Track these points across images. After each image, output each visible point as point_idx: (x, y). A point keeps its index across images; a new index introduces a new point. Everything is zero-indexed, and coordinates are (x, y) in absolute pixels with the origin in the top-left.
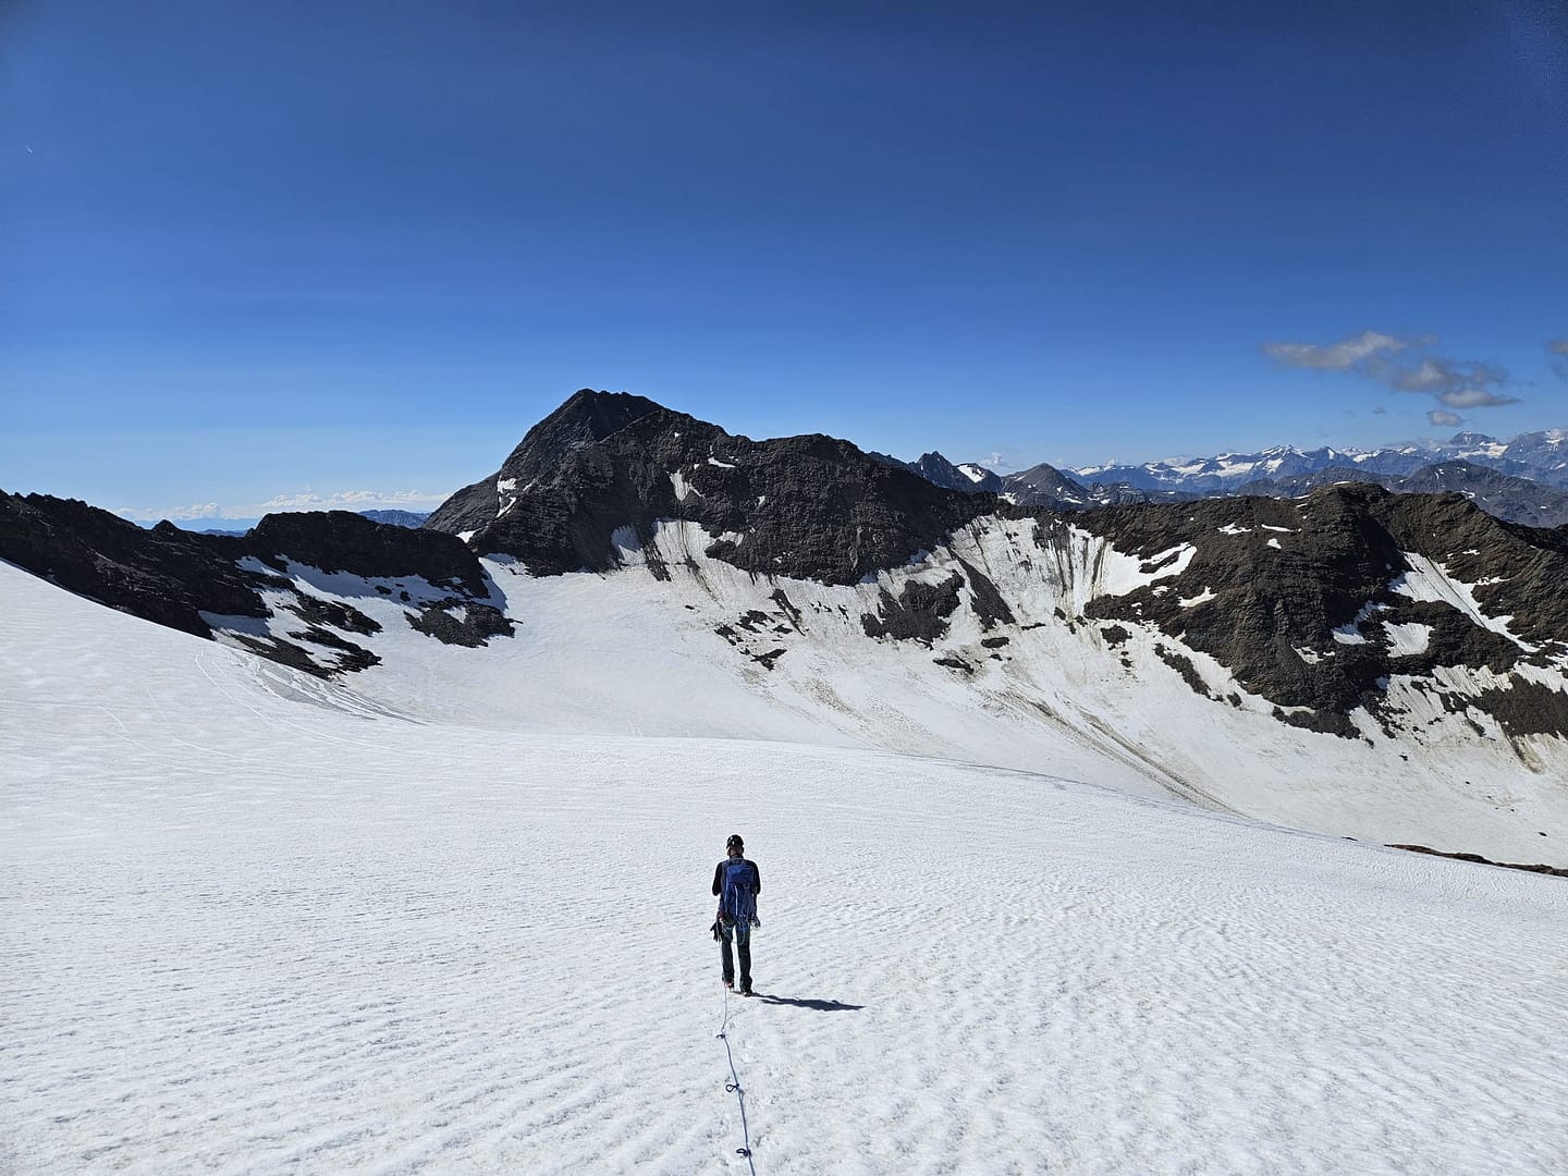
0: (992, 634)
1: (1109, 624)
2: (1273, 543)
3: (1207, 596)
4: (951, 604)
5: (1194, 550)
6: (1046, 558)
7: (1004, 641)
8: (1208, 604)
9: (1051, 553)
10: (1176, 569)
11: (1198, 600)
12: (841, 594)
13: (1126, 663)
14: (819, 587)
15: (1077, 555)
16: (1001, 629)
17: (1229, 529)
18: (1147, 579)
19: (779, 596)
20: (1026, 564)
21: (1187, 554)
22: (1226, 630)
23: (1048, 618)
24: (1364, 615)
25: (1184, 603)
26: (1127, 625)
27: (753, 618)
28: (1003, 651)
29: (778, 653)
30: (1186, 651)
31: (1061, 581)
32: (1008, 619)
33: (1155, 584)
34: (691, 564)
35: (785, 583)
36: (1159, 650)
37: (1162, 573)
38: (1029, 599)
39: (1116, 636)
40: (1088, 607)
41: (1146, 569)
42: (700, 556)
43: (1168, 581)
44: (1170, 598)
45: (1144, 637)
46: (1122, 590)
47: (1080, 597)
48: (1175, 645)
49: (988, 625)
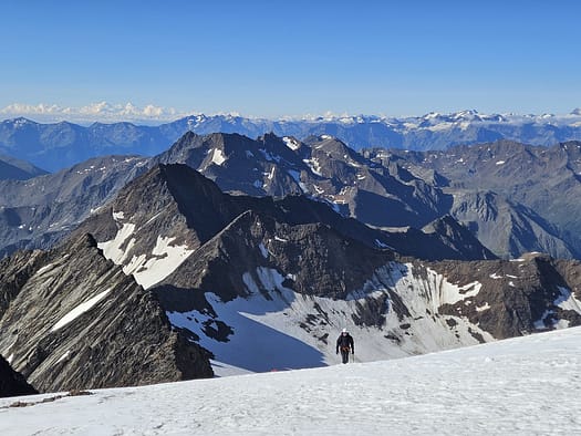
0: (403, 323)
1: (449, 317)
2: (511, 283)
3: (486, 307)
4: (385, 308)
5: (480, 285)
6: (419, 283)
7: (409, 326)
8: (488, 310)
9: (421, 281)
10: (474, 293)
11: (484, 308)
12: (341, 304)
13: (458, 336)
14: (331, 300)
15: (432, 284)
16: (407, 320)
17: (493, 276)
18: (462, 297)
19: (317, 306)
20: (411, 287)
21: (478, 286)
22: (495, 323)
23: (424, 314)
24: (545, 316)
25: (478, 309)
26: (456, 318)
27: (311, 318)
28: (409, 330)
29: (326, 335)
30: (480, 331)
31: (426, 295)
32: (409, 315)
33: (466, 299)
34: (277, 290)
35: (317, 299)
36: (470, 330)
37: (468, 294)
38: (415, 304)
39: (452, 323)
40: (439, 309)
41: (462, 292)
42: (280, 286)
43: (471, 298)
44: (472, 307)
45: (463, 324)
46: (453, 302)
47: (435, 305)
48: (476, 328)
49: (401, 318)
